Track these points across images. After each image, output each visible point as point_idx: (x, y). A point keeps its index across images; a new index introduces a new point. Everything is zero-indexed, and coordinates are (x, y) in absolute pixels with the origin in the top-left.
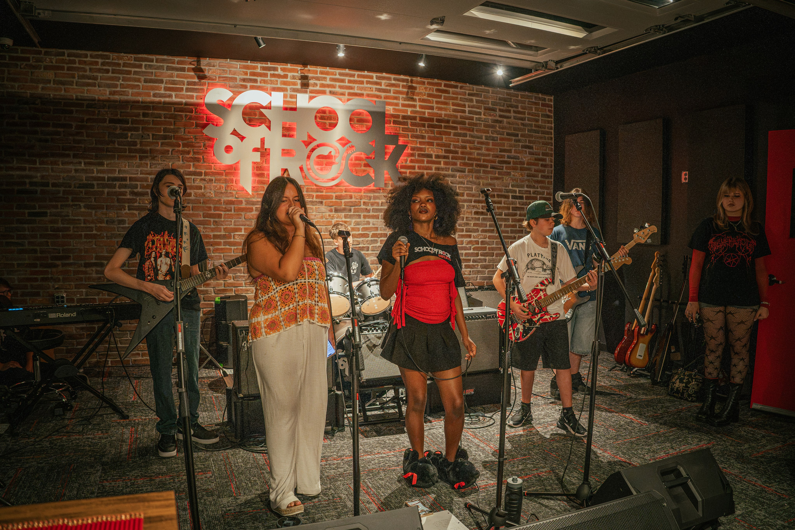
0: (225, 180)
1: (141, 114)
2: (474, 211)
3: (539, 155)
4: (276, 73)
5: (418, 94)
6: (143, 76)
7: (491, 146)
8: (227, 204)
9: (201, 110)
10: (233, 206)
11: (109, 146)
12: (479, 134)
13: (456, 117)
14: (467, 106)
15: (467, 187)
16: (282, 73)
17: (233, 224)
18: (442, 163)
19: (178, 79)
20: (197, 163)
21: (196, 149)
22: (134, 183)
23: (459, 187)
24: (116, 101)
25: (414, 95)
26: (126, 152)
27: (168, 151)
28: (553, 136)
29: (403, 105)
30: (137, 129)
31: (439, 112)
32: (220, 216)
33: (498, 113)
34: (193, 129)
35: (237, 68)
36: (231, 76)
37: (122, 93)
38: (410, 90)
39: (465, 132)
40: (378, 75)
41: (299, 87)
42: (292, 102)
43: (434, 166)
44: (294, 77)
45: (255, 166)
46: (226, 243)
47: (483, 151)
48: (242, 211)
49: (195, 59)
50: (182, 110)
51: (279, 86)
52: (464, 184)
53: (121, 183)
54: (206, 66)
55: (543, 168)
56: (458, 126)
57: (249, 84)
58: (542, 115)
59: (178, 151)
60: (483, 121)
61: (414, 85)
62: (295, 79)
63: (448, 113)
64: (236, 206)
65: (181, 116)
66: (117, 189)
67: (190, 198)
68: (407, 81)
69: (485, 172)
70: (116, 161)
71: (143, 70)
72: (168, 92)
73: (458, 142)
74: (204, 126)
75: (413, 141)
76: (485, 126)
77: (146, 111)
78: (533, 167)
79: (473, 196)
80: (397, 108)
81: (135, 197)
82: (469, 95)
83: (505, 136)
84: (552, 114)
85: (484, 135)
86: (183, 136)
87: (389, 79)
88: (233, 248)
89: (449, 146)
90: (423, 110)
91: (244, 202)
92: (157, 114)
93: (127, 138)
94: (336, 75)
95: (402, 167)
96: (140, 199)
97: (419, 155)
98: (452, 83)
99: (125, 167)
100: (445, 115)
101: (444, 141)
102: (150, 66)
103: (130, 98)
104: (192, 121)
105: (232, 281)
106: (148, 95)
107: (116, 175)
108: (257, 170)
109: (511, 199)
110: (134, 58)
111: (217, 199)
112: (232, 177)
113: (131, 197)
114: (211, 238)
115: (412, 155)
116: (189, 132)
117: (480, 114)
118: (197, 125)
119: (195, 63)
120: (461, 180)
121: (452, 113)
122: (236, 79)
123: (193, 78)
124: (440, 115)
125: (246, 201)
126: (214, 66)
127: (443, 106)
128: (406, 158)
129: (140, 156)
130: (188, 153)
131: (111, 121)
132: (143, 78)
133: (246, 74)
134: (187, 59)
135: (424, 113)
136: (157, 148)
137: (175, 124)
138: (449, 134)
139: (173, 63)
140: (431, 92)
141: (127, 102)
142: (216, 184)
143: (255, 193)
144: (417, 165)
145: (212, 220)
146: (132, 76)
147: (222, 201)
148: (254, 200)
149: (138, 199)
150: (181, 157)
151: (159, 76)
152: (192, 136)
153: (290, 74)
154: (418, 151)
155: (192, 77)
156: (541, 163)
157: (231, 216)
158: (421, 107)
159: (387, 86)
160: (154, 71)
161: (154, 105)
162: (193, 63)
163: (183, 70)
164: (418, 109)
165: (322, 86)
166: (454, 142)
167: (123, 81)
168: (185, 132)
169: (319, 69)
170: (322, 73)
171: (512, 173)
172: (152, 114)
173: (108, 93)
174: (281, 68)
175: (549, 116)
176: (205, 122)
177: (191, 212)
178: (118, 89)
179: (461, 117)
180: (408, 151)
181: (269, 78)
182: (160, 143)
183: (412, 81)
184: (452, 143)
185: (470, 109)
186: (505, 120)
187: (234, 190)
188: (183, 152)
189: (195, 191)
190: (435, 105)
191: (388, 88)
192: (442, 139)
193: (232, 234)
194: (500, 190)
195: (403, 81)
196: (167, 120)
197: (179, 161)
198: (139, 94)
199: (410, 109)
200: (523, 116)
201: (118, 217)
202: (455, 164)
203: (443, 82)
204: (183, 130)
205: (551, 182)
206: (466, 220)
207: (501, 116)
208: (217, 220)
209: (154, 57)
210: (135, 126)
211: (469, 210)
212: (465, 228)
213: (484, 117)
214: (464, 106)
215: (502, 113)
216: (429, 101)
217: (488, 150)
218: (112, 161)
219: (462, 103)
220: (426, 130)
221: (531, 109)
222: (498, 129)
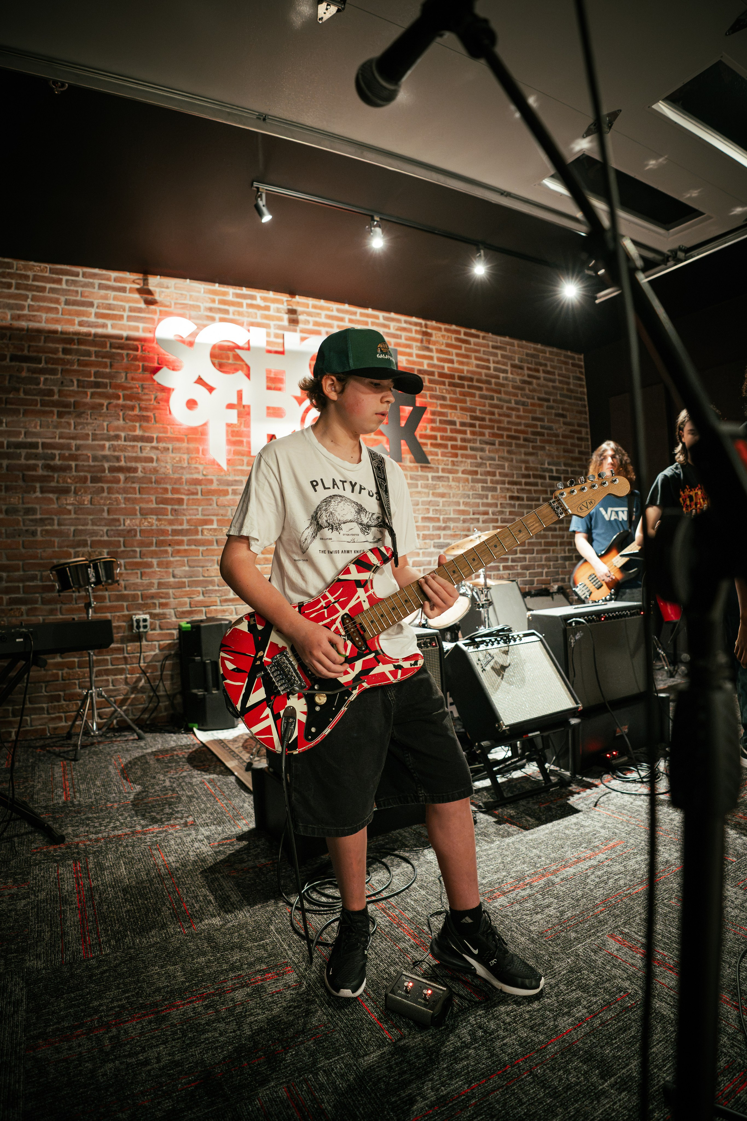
0: (188, 449)
1: (60, 350)
2: (508, 495)
3: (573, 425)
4: (254, 302)
5: (435, 343)
6: (63, 295)
7: (521, 413)
8: (190, 484)
9: (150, 347)
10: (199, 488)
11: (11, 396)
12: (507, 397)
13: (480, 374)
14: (491, 361)
15: (498, 465)
16: (262, 304)
17: (200, 513)
18: (468, 432)
19: (115, 303)
20: (145, 424)
21: (143, 404)
22: (49, 451)
23: (489, 464)
24: (21, 330)
25: (429, 343)
26: (36, 405)
27: (102, 405)
28: (586, 403)
29: (418, 356)
30: (53, 372)
31: (461, 367)
32: (180, 501)
33: (526, 372)
34: (139, 374)
35: (199, 292)
36: (191, 303)
37: (32, 319)
38: (425, 338)
39: (491, 394)
40: (386, 315)
41: (286, 323)
42: (278, 344)
43: (459, 436)
44: (278, 310)
45: (230, 429)
46: (190, 543)
47: (514, 419)
48: (213, 495)
49: (141, 276)
50: (121, 347)
51: (259, 320)
52: (495, 460)
53: (29, 451)
54: (156, 286)
56: (483, 386)
57: (217, 316)
58: (572, 376)
59: (117, 406)
60: (510, 381)
61: (429, 331)
62: (280, 312)
63: (471, 369)
64: (203, 487)
65: (121, 355)
66: (23, 461)
67: (136, 475)
68: (420, 325)
69: (518, 446)
70: (21, 418)
71: (64, 286)
72: (101, 321)
73: (484, 406)
74: (156, 370)
75: (433, 403)
76: (514, 387)
77: (68, 346)
78: (569, 441)
79: (506, 475)
80: (410, 358)
81: (51, 474)
82: (494, 347)
83: (536, 401)
84: (583, 377)
85: (513, 399)
86: (125, 384)
87: (399, 321)
88: (201, 548)
89: (473, 410)
90: (442, 364)
91: (215, 483)
92: (85, 350)
93: (39, 384)
94: (332, 311)
95: (423, 436)
96: (59, 477)
97: (441, 422)
98: (473, 331)
99: (35, 427)
100: (468, 371)
101: (468, 404)
102: (74, 282)
103: (43, 325)
104: (137, 363)
105: (201, 598)
106: (71, 322)
107: (21, 439)
108: (233, 436)
109: (548, 481)
110: (50, 269)
111: (176, 476)
112: (197, 445)
113: (45, 473)
114: (168, 535)
115: (433, 421)
116: (133, 379)
117: (505, 371)
118: (145, 369)
119: (141, 282)
120: (492, 455)
121: (475, 369)
122: (198, 307)
123: (140, 303)
124: (462, 371)
125: (218, 480)
126: (167, 287)
127: (464, 360)
128: (425, 424)
129: (58, 411)
130: (133, 408)
131: (13, 358)
132: (63, 299)
133: (213, 301)
134: (127, 275)
135: (443, 367)
136: (85, 400)
137: (111, 366)
138: (473, 395)
139: (109, 279)
140: (449, 341)
141: (39, 331)
142: (174, 455)
143: (230, 468)
144: (439, 434)
145: (169, 507)
146: (46, 294)
147: (184, 480)
148: (230, 478)
149: (56, 475)
150: (121, 413)
151: (87, 297)
152: (137, 384)
153: (273, 306)
154: (439, 416)
155: (136, 301)
156: (576, 435)
157: (197, 502)
158: (440, 360)
159: (397, 330)
160: (80, 289)
161: (80, 337)
162: (138, 281)
163: (123, 290)
164: (435, 362)
165: (316, 324)
166: (480, 405)
167: (32, 300)
168: (126, 378)
169: (311, 301)
170: (315, 307)
171: (547, 448)
172: (77, 350)
173: (9, 317)
174: (261, 297)
175: (580, 379)
176: (156, 365)
177: (138, 496)
178: (26, 312)
179: (487, 375)
180: (427, 416)
181: (244, 309)
182: (89, 394)
183: (426, 326)
184: (478, 408)
185: (495, 365)
186: (534, 381)
187: (200, 464)
188: (124, 407)
189: (144, 464)
190: (455, 358)
191: (399, 333)
192: (465, 402)
193: (200, 528)
194: (536, 469)
195: (416, 324)
196: (100, 359)
197: (119, 420)
198: (57, 321)
199: (426, 362)
200: (552, 377)
201: (23, 503)
202: (482, 434)
203: (463, 330)
204: (123, 375)
207: (529, 376)
208: (176, 507)
209: (79, 270)
210: (50, 366)
211: (503, 494)
212: (499, 518)
213: (511, 376)
214: (488, 361)
215: (531, 373)
216: (449, 353)
217: (518, 417)
218: (15, 418)
219: (486, 357)
220: (446, 390)
221: (561, 369)
222: (527, 392)
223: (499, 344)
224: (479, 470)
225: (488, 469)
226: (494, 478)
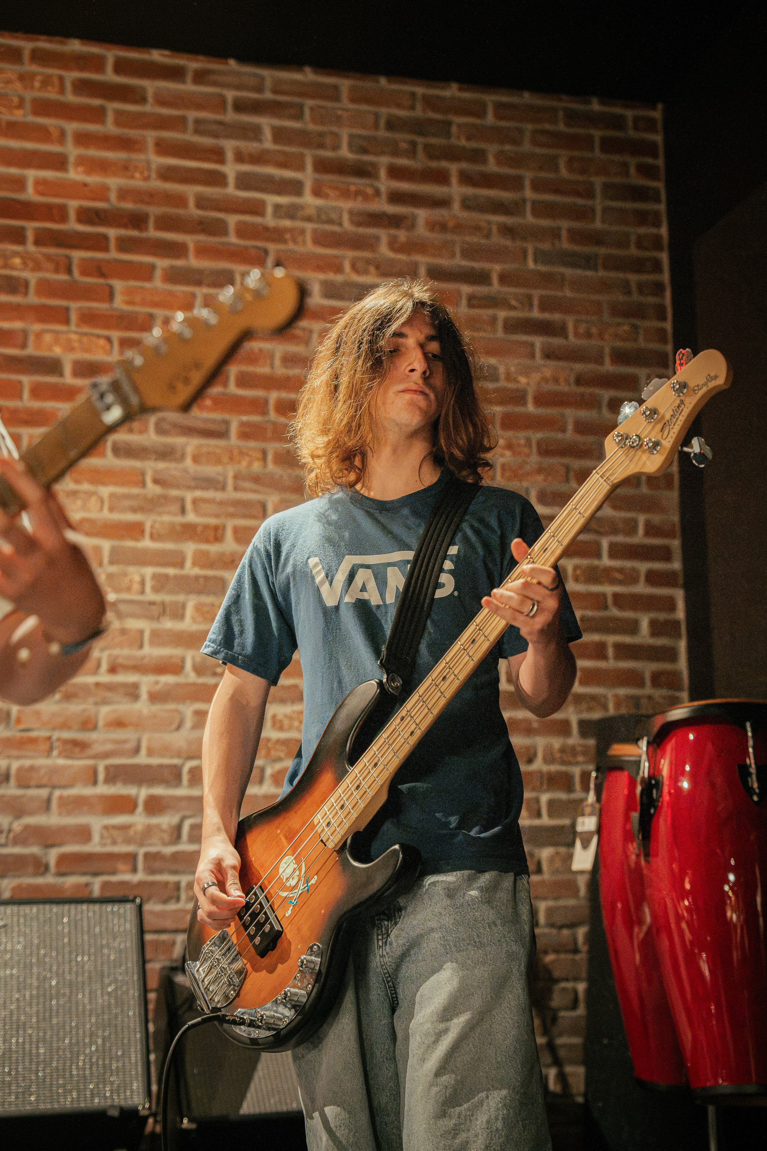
3: (599, 360)
13: (180, 201)
14: (230, 155)
15: (236, 503)
23: (195, 501)
28: (666, 277)
31: (94, 179)
33: (385, 184)
39: (222, 265)
52: (223, 488)
56: (190, 240)
58: (606, 186)
60: (309, 219)
63: (137, 183)
82: (240, 107)
84: (660, 185)
90: (13, 172)
98: (157, 56)
100: (124, 194)
101: (119, 303)
120: (210, 470)
121: (156, 184)
124: (102, 193)
127: (110, 155)
135: (20, 183)
138: (145, 273)
140: (52, 95)
175: (641, 194)
179: (202, 202)
185: (246, 168)
186: (422, 214)
190: (72, 150)
192: (111, 296)
200: (505, 195)
203: (112, 54)
207: (396, 197)
213: (317, 202)
214: (218, 155)
215: (405, 186)
219: (207, 141)
220: (25, 258)
221: (551, 163)
222: (384, 250)
223: (268, 95)
224: (148, 521)
225: (191, 517)
226: (214, 549)
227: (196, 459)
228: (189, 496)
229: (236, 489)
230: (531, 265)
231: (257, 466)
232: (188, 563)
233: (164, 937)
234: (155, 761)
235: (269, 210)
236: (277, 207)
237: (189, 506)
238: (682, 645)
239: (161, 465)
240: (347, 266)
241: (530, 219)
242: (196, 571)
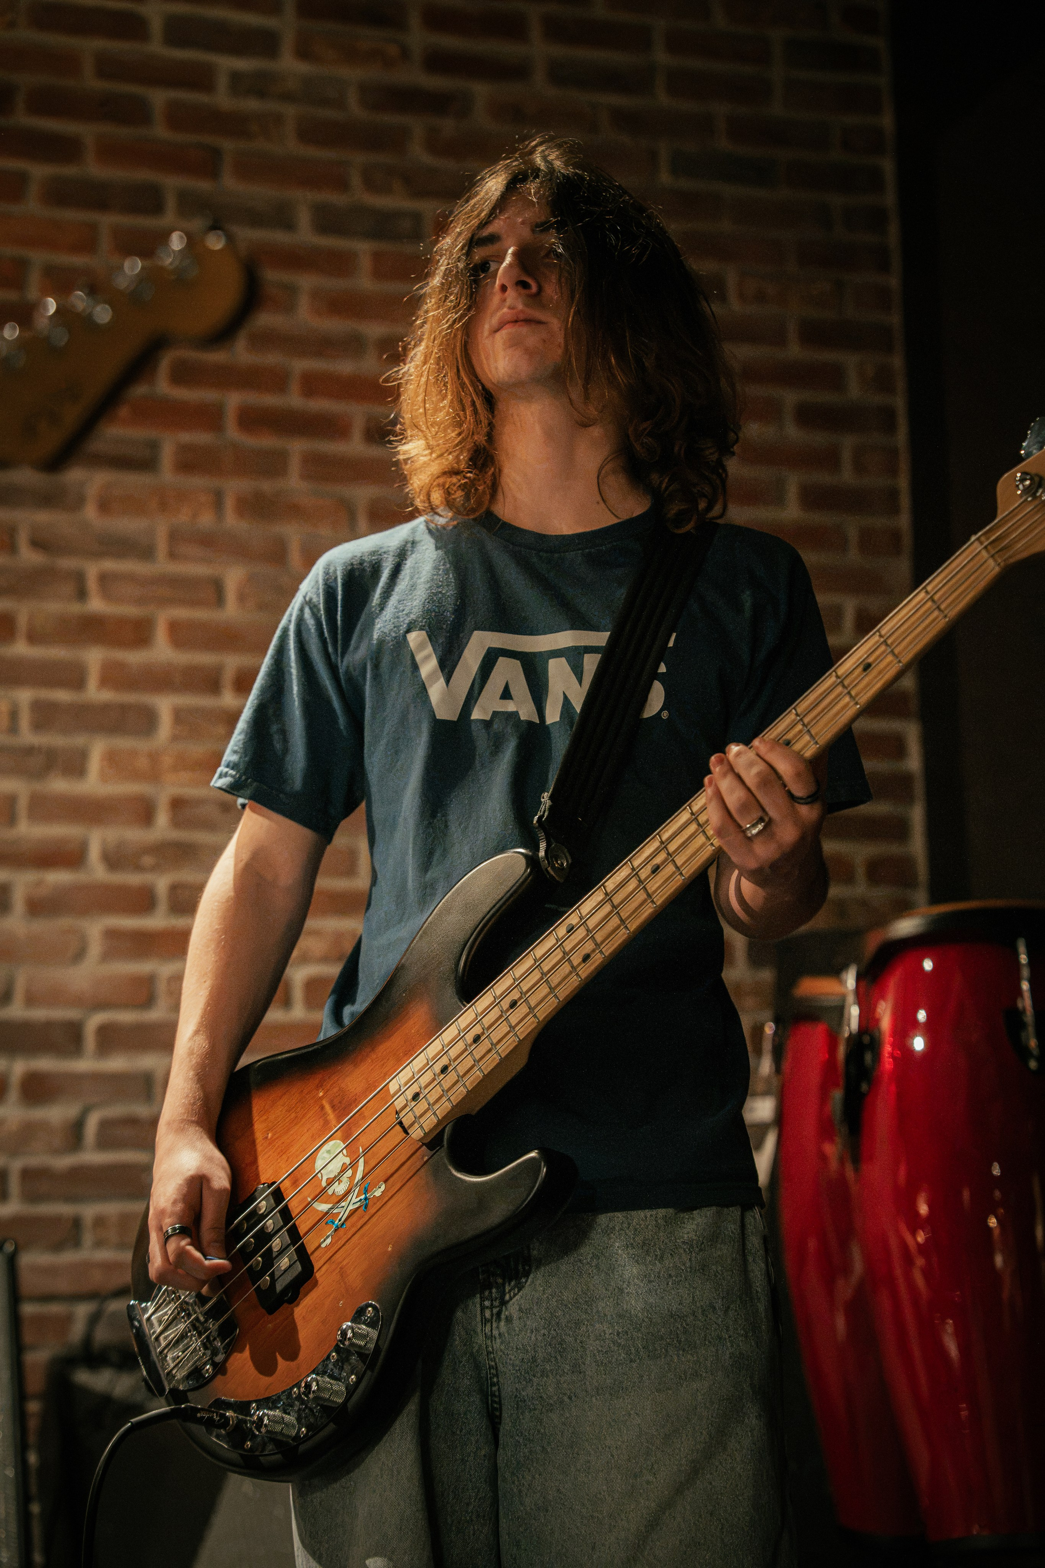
3: (779, 339)
13: (68, 63)
15: (173, 580)
23: (102, 578)
28: (890, 199)
39: (143, 175)
52: (151, 556)
55: (819, 439)
56: (87, 132)
58: (790, 45)
60: (287, 97)
84: (880, 43)
120: (127, 525)
121: (27, 35)
175: (849, 58)
179: (106, 67)
185: (182, 8)
186: (482, 91)
205: (896, 536)
206: (177, 823)
207: (437, 62)
213: (303, 68)
215: (451, 42)
222: (418, 153)
224: (23, 611)
225: (96, 605)
226: (134, 658)
227: (104, 506)
228: (92, 570)
229: (172, 555)
230: (665, 178)
231: (206, 520)
232: (93, 682)
233: (55, 1309)
234: (40, 1014)
235: (222, 82)
236: (236, 78)
237: (92, 584)
238: (917, 815)
239: (43, 517)
240: (356, 180)
241: (663, 99)
242: (106, 696)
